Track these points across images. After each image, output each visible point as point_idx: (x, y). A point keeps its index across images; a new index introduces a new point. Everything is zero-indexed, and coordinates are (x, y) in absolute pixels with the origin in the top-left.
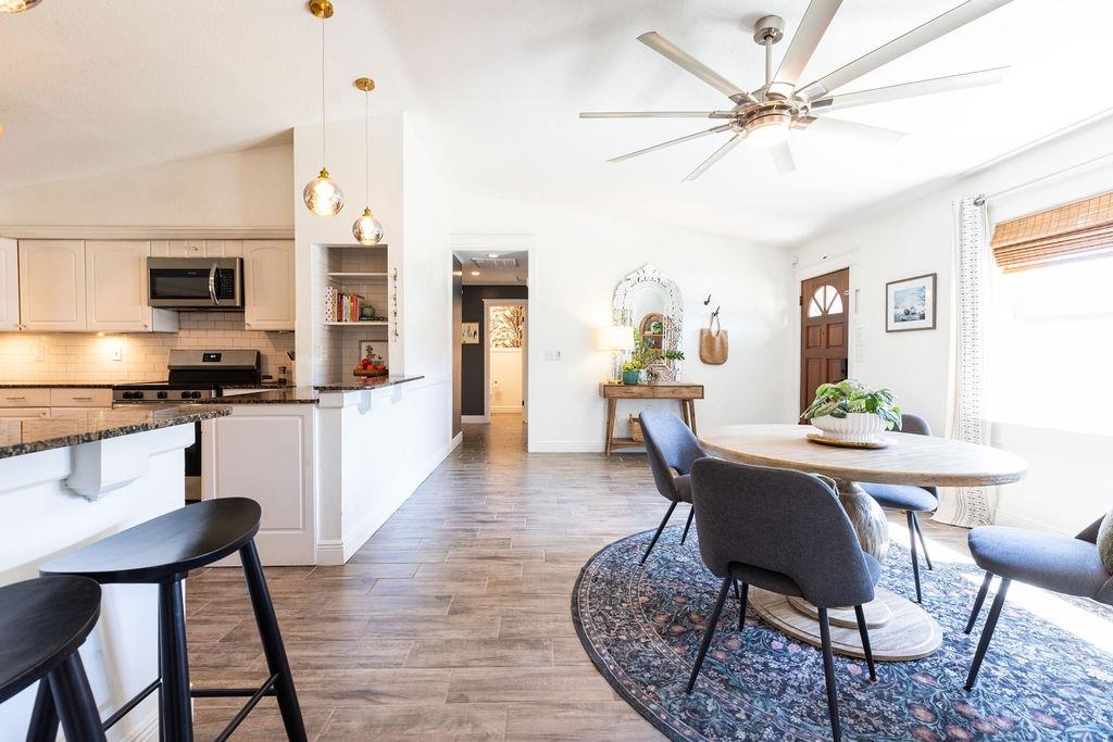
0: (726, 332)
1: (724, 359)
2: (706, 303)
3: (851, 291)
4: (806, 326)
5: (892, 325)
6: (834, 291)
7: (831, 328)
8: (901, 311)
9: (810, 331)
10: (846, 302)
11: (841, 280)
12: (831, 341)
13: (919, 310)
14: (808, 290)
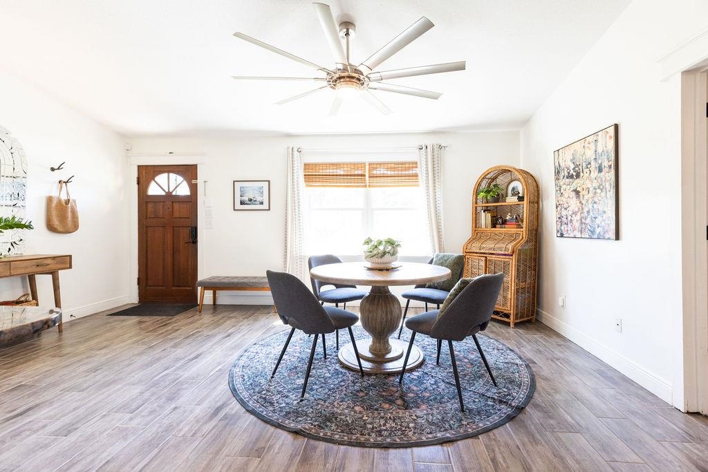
0: (74, 201)
1: (76, 227)
2: (53, 169)
3: (200, 181)
4: (145, 201)
5: (238, 206)
6: (180, 179)
7: (176, 206)
8: (246, 199)
9: (150, 206)
10: (194, 188)
11: (189, 172)
12: (177, 214)
13: (259, 199)
14: (146, 174)
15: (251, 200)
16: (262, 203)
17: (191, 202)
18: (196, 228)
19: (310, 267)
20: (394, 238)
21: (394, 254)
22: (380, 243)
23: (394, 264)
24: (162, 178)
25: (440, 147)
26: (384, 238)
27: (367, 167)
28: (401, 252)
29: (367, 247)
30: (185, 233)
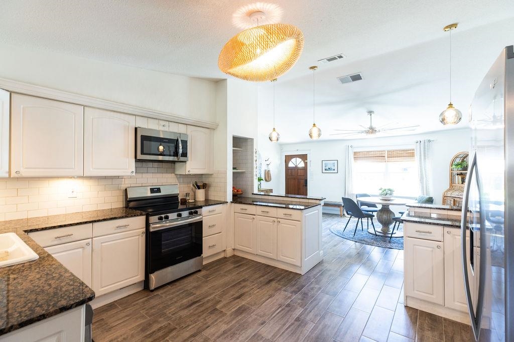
0: (270, 171)
1: (271, 179)
2: (266, 161)
3: (308, 161)
4: (288, 169)
5: (324, 171)
6: (300, 160)
7: (299, 171)
8: (327, 168)
9: (289, 171)
10: (306, 164)
11: (304, 157)
12: (299, 174)
13: (333, 168)
14: (288, 158)
15: (329, 168)
16: (334, 170)
17: (305, 169)
18: (307, 180)
19: (357, 197)
20: (391, 188)
21: (390, 194)
22: (385, 190)
23: (392, 198)
24: (293, 160)
25: (429, 141)
26: (387, 188)
27: (386, 152)
28: (395, 194)
29: (381, 191)
30: (302, 182)
